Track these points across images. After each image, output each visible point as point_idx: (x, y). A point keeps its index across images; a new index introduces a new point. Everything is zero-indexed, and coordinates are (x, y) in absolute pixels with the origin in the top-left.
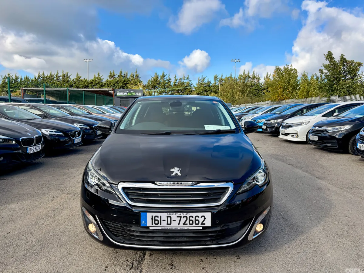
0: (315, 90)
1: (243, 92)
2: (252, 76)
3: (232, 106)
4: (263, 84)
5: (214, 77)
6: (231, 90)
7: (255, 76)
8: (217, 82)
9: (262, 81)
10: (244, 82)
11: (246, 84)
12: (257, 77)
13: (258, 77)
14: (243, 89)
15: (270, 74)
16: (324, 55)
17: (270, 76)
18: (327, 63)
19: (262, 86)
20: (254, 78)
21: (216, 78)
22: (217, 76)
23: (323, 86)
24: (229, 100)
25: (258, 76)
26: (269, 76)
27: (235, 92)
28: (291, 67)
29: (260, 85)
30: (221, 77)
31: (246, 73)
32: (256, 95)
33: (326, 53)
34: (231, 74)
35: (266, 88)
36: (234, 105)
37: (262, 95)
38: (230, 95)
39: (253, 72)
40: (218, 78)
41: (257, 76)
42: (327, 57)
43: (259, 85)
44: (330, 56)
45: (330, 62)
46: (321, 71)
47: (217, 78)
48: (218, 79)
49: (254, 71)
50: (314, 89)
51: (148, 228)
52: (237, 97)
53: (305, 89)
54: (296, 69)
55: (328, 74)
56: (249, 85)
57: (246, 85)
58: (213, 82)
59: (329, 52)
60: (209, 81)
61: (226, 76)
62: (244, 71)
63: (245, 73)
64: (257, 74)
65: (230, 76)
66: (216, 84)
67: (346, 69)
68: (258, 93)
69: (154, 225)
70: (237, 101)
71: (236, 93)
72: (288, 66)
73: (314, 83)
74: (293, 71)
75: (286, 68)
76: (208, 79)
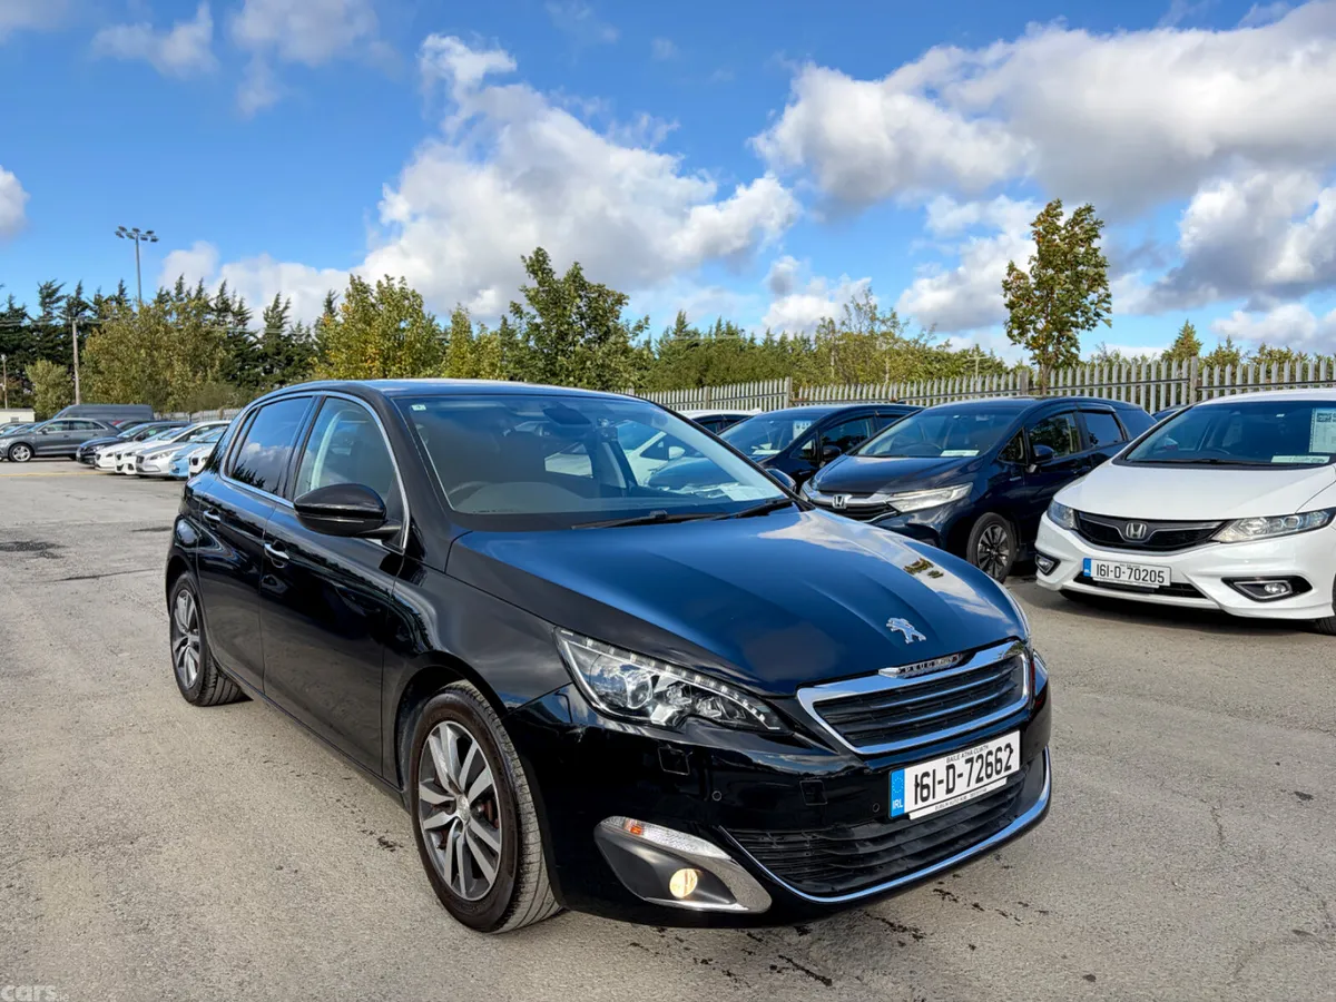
0: (494, 371)
1: (196, 362)
2: (215, 301)
3: (156, 415)
4: (260, 336)
5: (41, 292)
6: (142, 351)
7: (230, 302)
8: (56, 313)
9: (257, 325)
10: (198, 326)
11: (208, 333)
12: (235, 307)
13: (241, 307)
14: (196, 349)
15: (288, 303)
16: (523, 257)
17: (286, 308)
18: (533, 283)
19: (259, 342)
20: (224, 308)
21: (48, 295)
22: (54, 287)
23: (528, 357)
24: (138, 393)
25: (241, 303)
26: (282, 307)
27: (163, 361)
28: (401, 285)
29: (252, 338)
30: (74, 294)
31: (191, 285)
32: (234, 378)
33: (530, 253)
34: (121, 285)
35: (271, 350)
36: (161, 412)
37: (260, 379)
38: (143, 371)
39: (220, 286)
40: (59, 299)
41: (237, 305)
42: (533, 265)
43: (246, 339)
44: (538, 264)
45: (539, 283)
46: (517, 310)
47: (59, 294)
48: (63, 303)
49: (224, 285)
50: (492, 364)
51: (906, 816)
52: (176, 383)
53: (463, 363)
54: (418, 292)
55: (538, 320)
56: (221, 338)
57: (207, 337)
58: (35, 312)
59: (540, 249)
60: (17, 306)
61: (99, 291)
62: (181, 278)
63: (185, 289)
64: (234, 296)
65: (117, 294)
66: (54, 323)
67: (584, 309)
68: (242, 369)
69: (921, 804)
70: (176, 396)
71: (170, 365)
72: (392, 282)
73: (490, 346)
74: (408, 299)
75: (385, 285)
76: (11, 298)
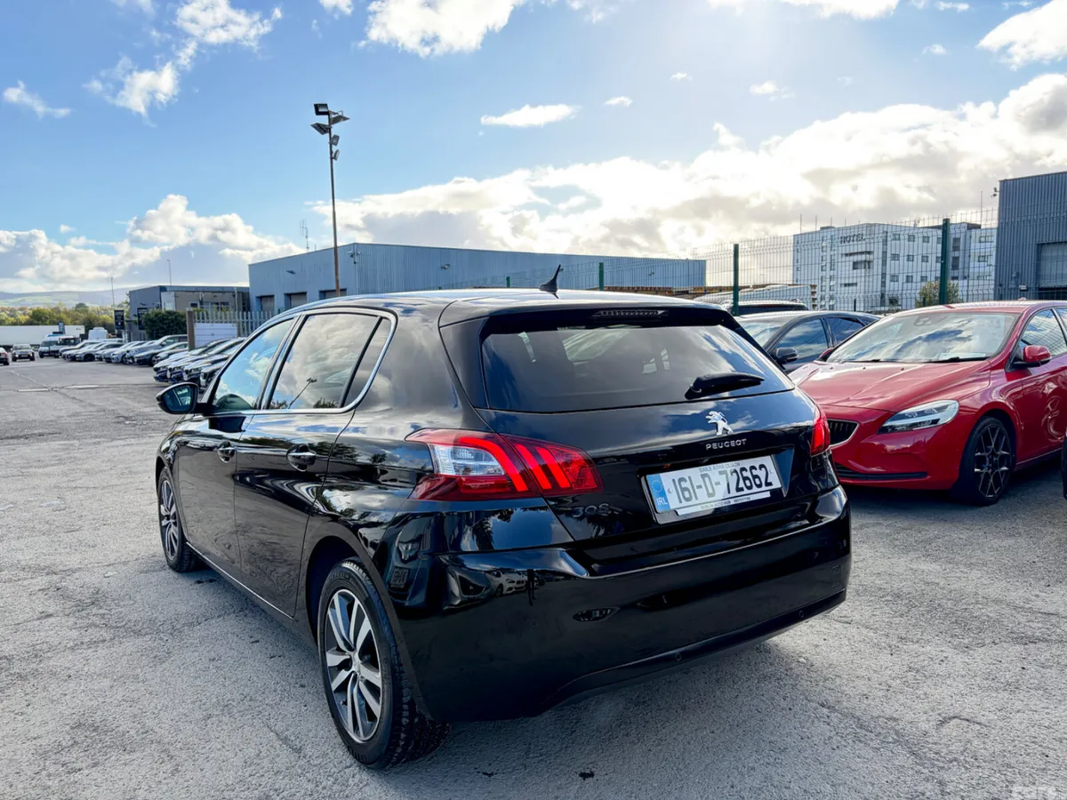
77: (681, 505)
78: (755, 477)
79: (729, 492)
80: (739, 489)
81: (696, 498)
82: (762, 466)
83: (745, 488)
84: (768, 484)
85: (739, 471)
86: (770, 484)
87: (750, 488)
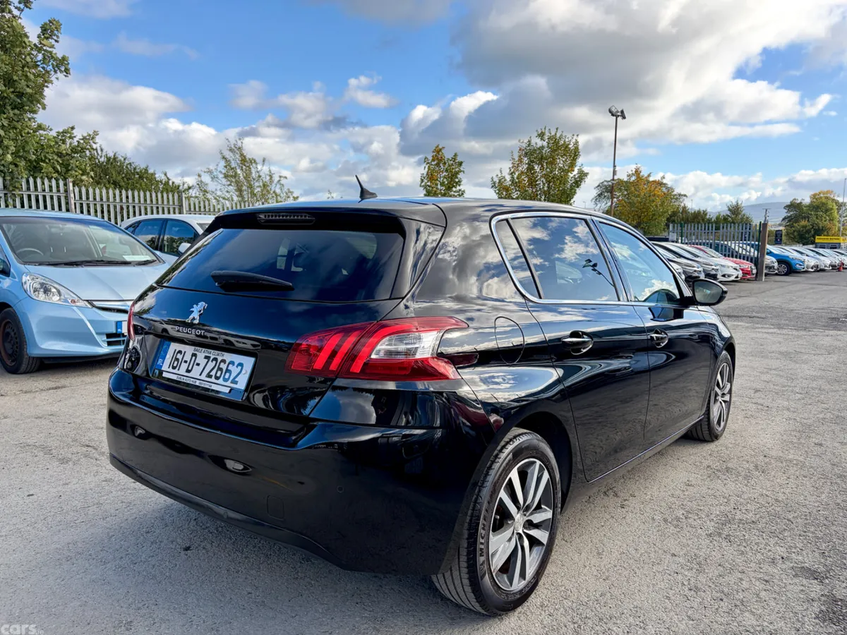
77: (168, 370)
78: (228, 371)
79: (200, 375)
80: (209, 376)
81: (178, 370)
82: (241, 365)
83: (213, 377)
84: (234, 382)
85: (219, 361)
86: (236, 383)
87: (217, 378)
